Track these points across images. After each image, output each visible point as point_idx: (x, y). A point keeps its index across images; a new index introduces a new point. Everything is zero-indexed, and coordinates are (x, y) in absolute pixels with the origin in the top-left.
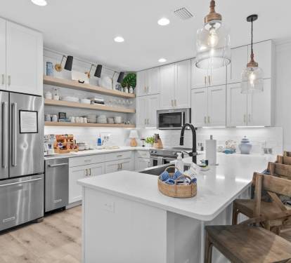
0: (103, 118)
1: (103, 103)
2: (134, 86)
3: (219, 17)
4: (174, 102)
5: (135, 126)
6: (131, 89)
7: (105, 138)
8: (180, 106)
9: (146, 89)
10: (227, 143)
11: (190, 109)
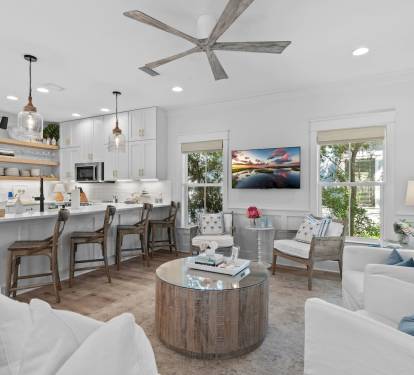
0: (14, 171)
1: (12, 155)
2: (57, 138)
3: (34, 110)
4: (91, 156)
5: (58, 178)
6: (54, 140)
7: (19, 191)
8: (96, 159)
9: (68, 142)
10: (132, 195)
11: (103, 164)
